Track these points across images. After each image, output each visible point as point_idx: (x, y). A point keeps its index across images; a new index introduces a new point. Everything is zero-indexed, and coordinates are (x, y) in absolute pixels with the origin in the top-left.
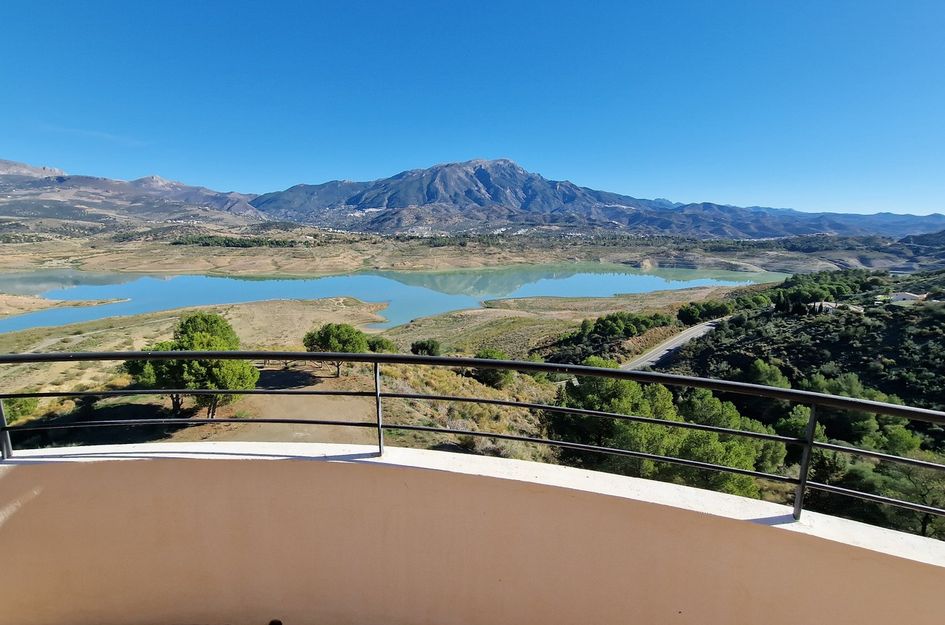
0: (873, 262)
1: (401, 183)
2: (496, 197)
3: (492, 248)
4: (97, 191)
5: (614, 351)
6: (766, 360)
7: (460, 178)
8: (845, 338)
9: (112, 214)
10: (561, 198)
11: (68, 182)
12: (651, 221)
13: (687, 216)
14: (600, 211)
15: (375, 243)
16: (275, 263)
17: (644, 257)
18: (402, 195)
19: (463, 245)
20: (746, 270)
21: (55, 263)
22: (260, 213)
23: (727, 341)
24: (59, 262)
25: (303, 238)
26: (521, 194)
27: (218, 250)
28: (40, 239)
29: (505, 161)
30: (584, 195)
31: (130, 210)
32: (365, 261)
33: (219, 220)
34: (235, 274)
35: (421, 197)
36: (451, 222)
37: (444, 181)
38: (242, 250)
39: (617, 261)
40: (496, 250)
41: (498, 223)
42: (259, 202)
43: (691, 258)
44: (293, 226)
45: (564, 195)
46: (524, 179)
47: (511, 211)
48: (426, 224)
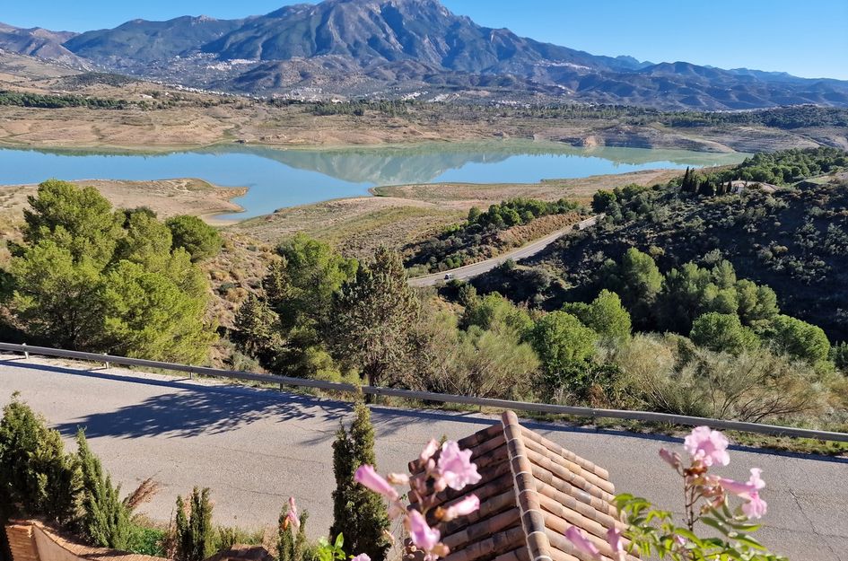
1: (279, 23)
2: (410, 48)
3: (397, 118)
6: (645, 249)
7: (361, 20)
8: (741, 222)
10: (495, 52)
12: (607, 86)
13: (655, 80)
14: (544, 71)
15: (240, 108)
16: (97, 131)
17: (588, 134)
18: (280, 42)
19: (359, 113)
20: (711, 150)
22: (81, 60)
25: (137, 97)
26: (444, 46)
27: (13, 110)
30: (525, 48)
32: (227, 133)
33: (17, 68)
34: (37, 145)
35: (308, 45)
36: (349, 83)
37: (340, 24)
38: (49, 112)
39: (554, 139)
40: (402, 121)
41: (410, 84)
42: (79, 44)
43: (646, 135)
44: (126, 80)
45: (499, 48)
46: (448, 23)
47: (428, 69)
48: (315, 85)
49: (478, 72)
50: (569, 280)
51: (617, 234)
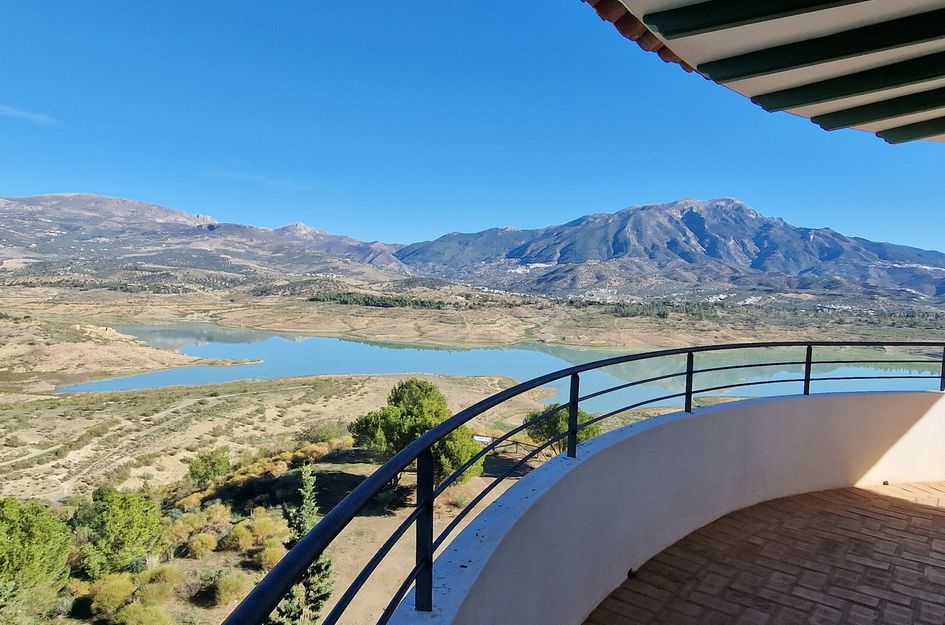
2: (712, 250)
3: (705, 322)
4: (242, 240)
7: (660, 225)
9: (253, 265)
10: (816, 253)
11: (217, 231)
14: (883, 273)
15: (541, 308)
16: (418, 328)
18: (578, 247)
19: (663, 316)
21: (196, 315)
22: (405, 266)
24: (200, 315)
25: (453, 299)
26: (751, 247)
27: (356, 309)
28: (186, 290)
29: (728, 201)
31: (270, 260)
32: (527, 330)
33: (358, 274)
34: (372, 339)
35: (605, 249)
36: (645, 284)
37: (638, 230)
38: (382, 310)
40: (711, 325)
41: (715, 286)
42: (405, 254)
44: (442, 284)
46: (757, 225)
47: (736, 271)
48: (611, 286)
49: (795, 273)
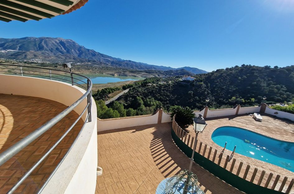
0: (160, 76)
1: (24, 41)
2: (68, 51)
5: (106, 97)
6: (139, 96)
7: (53, 43)
12: (117, 64)
13: (125, 63)
14: (103, 60)
17: (115, 73)
19: (56, 67)
20: (138, 77)
23: (131, 93)
26: (78, 52)
29: (71, 40)
30: (98, 55)
35: (36, 48)
39: (108, 74)
41: (69, 60)
43: (126, 74)
45: (92, 54)
46: (78, 47)
47: (74, 57)
48: (39, 58)
49: (87, 59)
50: (126, 103)
51: (132, 94)
